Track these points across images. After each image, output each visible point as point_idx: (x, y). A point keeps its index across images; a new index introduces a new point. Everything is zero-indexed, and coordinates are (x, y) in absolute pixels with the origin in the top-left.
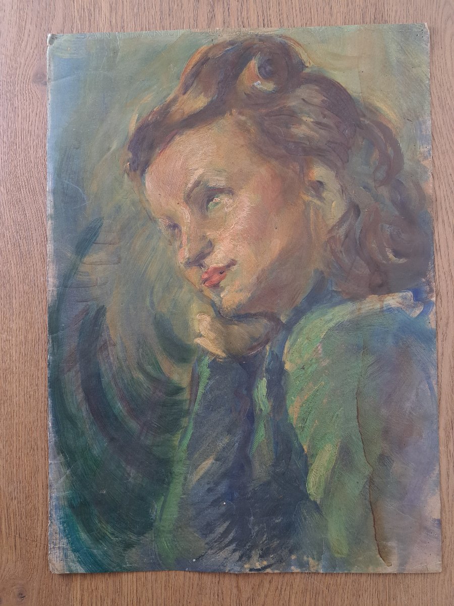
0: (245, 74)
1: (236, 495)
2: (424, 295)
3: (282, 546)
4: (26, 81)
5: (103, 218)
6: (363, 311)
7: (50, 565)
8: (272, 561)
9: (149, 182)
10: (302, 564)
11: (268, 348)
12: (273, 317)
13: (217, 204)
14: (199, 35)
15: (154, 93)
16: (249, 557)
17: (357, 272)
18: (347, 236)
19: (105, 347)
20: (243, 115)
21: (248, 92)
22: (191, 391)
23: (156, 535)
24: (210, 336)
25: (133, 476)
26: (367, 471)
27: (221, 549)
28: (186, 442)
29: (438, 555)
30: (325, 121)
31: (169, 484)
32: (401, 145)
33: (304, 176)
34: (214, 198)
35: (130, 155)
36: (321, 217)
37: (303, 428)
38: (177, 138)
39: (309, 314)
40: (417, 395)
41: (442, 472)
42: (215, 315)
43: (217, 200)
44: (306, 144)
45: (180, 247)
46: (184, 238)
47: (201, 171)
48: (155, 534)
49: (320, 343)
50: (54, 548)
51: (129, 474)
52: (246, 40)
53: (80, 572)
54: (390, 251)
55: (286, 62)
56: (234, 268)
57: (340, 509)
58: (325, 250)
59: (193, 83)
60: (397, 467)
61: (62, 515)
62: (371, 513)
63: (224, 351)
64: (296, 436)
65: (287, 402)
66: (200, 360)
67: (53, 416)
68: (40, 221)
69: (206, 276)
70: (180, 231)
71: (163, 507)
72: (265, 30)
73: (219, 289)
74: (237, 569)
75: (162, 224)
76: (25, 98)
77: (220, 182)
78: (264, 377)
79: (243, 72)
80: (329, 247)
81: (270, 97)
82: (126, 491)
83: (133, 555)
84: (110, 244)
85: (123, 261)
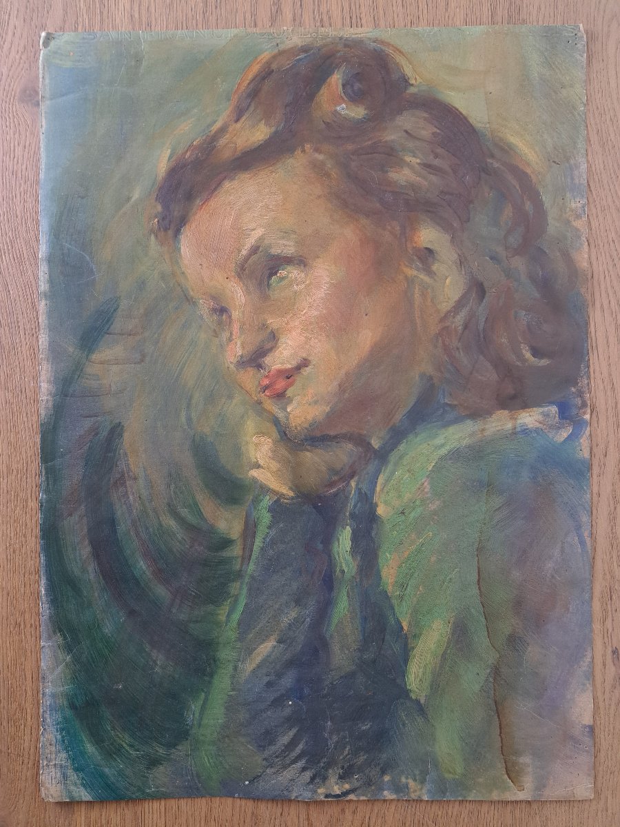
0: (324, 95)
1: (306, 691)
2: (574, 411)
3: (371, 762)
4: (10, 99)
5: (120, 297)
6: (487, 433)
7: (43, 789)
8: (357, 784)
9: (187, 245)
10: (398, 788)
11: (353, 484)
12: (361, 441)
13: (282, 279)
14: (259, 36)
15: (193, 119)
16: (325, 779)
17: (480, 377)
18: (466, 327)
19: (121, 481)
20: (320, 153)
21: (328, 121)
22: (244, 545)
23: (193, 748)
24: (272, 466)
25: (161, 663)
26: (491, 657)
27: (285, 767)
28: (236, 616)
29: (589, 775)
30: (437, 162)
31: (211, 675)
32: (544, 199)
33: (406, 241)
34: (278, 271)
35: (159, 208)
36: (429, 300)
37: (401, 598)
38: (227, 185)
39: (411, 437)
40: (562, 551)
41: (595, 661)
42: (279, 437)
43: (282, 273)
44: (410, 195)
45: (230, 340)
46: (236, 327)
47: (259, 232)
48: (191, 745)
49: (428, 477)
50: (47, 765)
51: (155, 662)
52: (325, 45)
53: (84, 799)
54: (527, 348)
55: (383, 78)
56: (306, 371)
57: (452, 711)
58: (436, 347)
59: (250, 105)
60: (533, 652)
61: (60, 720)
62: (496, 717)
63: (291, 489)
64: (392, 608)
65: (380, 561)
66: (256, 501)
67: (47, 579)
68: (30, 301)
69: (266, 382)
70: (230, 317)
71: (203, 708)
72: (353, 32)
73: (286, 400)
74: (307, 795)
75: (204, 307)
76: (8, 123)
77: (287, 247)
78: (347, 525)
79: (321, 92)
80: (440, 341)
81: (358, 128)
82: (152, 686)
83: (161, 775)
84: (130, 335)
85: (147, 359)
